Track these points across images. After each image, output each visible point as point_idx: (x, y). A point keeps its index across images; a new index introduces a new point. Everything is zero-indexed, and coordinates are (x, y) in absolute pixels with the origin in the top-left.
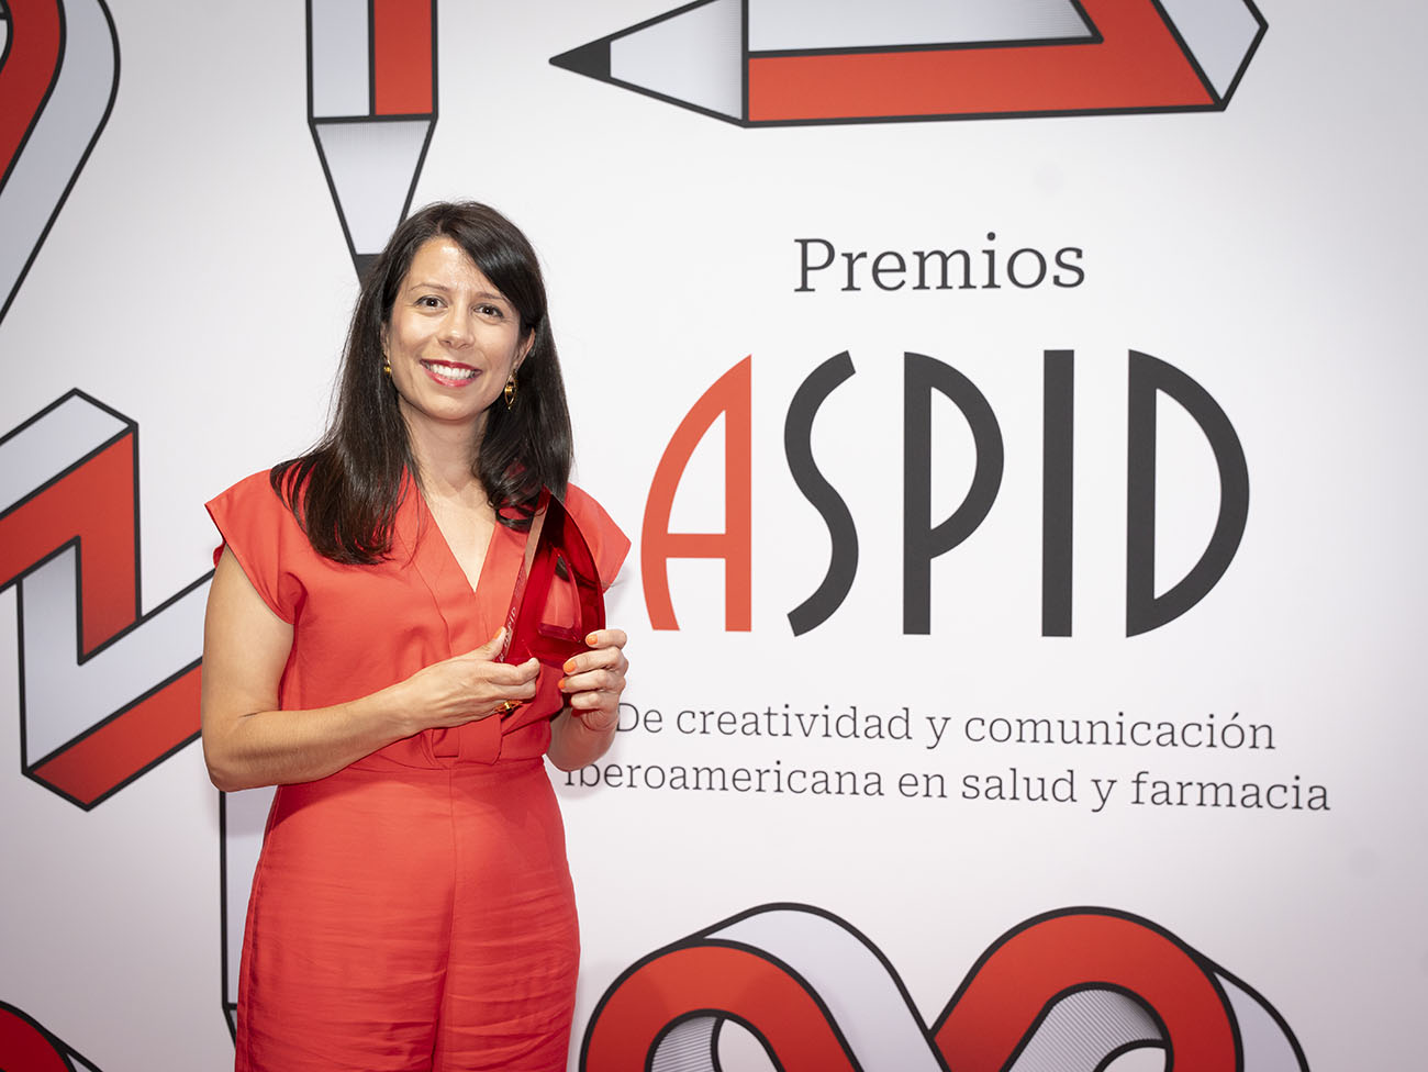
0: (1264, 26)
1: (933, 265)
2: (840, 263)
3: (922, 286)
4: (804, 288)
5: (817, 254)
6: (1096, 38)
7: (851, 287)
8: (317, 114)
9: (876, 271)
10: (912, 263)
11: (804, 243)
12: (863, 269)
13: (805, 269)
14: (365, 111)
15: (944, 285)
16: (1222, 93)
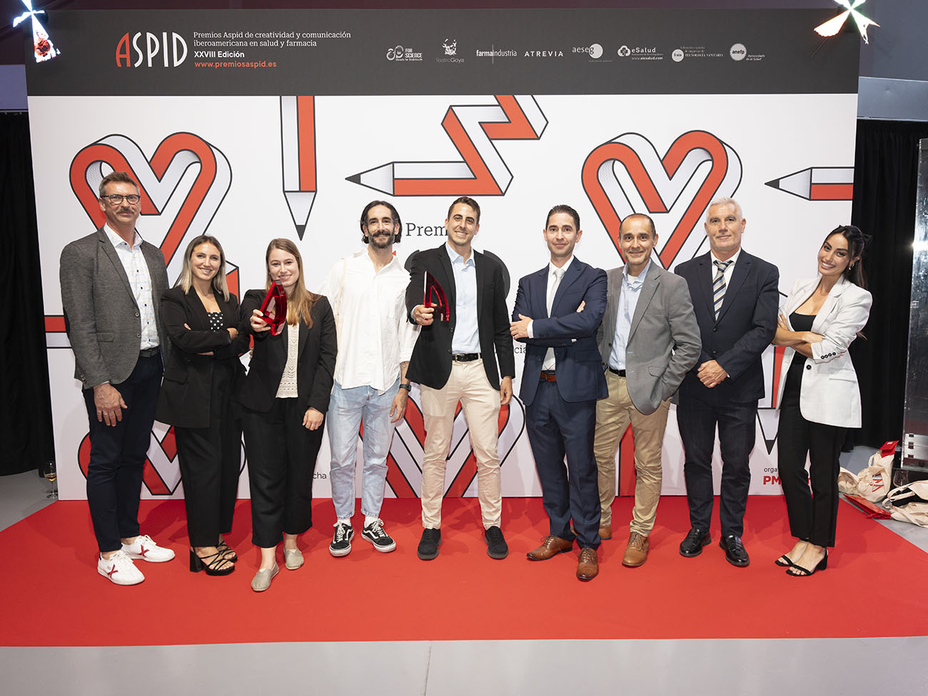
0: (513, 177)
1: (439, 230)
2: (417, 229)
3: (436, 235)
4: (408, 235)
5: (411, 227)
6: (476, 178)
7: (419, 235)
8: (285, 190)
9: (425, 231)
10: (434, 229)
11: (408, 224)
12: (422, 230)
13: (409, 230)
14: (298, 190)
15: (441, 235)
16: (503, 192)
